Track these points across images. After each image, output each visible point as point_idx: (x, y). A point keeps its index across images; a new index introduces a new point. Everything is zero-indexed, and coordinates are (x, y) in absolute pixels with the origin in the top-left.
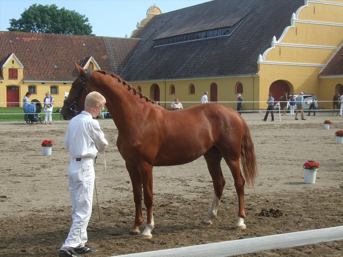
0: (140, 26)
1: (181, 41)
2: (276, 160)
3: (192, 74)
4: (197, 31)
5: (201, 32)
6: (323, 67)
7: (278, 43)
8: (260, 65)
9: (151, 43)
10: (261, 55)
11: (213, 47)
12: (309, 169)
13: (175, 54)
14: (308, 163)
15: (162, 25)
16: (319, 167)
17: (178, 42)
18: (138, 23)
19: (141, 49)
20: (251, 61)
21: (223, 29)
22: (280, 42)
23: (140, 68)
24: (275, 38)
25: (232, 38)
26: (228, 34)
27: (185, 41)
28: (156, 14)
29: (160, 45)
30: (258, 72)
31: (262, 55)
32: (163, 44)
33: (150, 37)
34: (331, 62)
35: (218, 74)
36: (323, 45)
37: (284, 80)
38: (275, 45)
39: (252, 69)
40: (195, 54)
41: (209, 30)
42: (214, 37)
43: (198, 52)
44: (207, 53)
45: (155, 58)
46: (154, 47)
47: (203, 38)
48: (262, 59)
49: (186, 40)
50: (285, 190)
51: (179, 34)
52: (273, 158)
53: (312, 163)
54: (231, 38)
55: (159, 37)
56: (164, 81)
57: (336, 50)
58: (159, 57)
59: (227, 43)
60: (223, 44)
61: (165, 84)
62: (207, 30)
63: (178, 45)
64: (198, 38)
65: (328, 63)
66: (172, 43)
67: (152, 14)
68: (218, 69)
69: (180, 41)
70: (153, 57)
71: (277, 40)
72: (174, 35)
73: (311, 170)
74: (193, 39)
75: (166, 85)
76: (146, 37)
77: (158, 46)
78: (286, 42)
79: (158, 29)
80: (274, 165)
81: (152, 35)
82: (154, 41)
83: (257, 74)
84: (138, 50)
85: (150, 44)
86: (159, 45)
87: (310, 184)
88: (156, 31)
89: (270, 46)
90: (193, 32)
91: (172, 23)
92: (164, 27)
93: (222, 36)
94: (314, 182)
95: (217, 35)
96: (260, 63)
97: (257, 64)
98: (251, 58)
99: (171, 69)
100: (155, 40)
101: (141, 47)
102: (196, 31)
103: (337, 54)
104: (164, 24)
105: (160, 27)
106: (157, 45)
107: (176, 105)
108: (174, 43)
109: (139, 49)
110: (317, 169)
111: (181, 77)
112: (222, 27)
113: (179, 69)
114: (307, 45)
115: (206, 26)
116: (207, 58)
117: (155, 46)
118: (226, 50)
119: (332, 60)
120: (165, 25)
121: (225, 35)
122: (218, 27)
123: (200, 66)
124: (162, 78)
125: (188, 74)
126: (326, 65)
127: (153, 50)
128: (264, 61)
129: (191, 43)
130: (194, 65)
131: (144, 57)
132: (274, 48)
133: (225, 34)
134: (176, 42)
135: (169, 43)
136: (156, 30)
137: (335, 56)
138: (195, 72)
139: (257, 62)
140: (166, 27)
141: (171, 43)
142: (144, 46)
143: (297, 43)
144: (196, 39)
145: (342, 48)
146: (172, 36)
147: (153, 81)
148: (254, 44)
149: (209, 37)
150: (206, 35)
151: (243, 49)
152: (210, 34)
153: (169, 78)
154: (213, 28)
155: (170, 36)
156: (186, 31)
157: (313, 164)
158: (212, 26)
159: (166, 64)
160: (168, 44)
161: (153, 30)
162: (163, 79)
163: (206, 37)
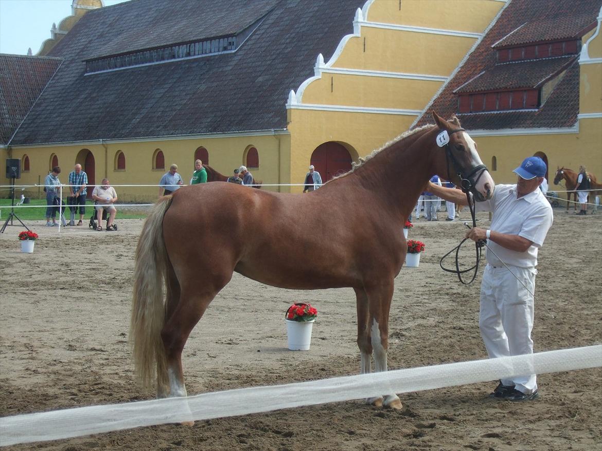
0: (57, 31)
1: (140, 64)
2: (260, 302)
3: (159, 129)
4: (171, 43)
5: (179, 44)
6: (417, 116)
7: (329, 68)
8: (292, 111)
9: (80, 67)
10: (292, 92)
11: (201, 75)
12: (296, 320)
13: (126, 90)
14: (295, 308)
15: (101, 31)
16: (316, 316)
17: (133, 65)
18: (54, 26)
19: (58, 79)
20: (276, 103)
21: (221, 40)
22: (332, 66)
23: (57, 117)
24: (321, 57)
25: (240, 57)
26: (231, 50)
27: (146, 63)
28: (91, 7)
29: (98, 70)
30: (289, 127)
31: (296, 92)
32: (104, 70)
33: (78, 54)
34: (432, 105)
35: (210, 129)
36: (417, 72)
37: (340, 142)
38: (321, 71)
39: (277, 119)
40: (166, 90)
41: (195, 42)
42: (204, 56)
43: (171, 85)
44: (189, 88)
45: (85, 98)
46: (85, 75)
47: (183, 57)
48: (295, 99)
49: (150, 62)
50: (238, 366)
51: (135, 49)
52: (255, 298)
53: (304, 308)
54: (236, 58)
55: (94, 55)
56: (103, 144)
57: (444, 82)
58: (94, 95)
59: (230, 68)
60: (221, 70)
61: (105, 149)
62: (191, 42)
63: (132, 72)
64: (174, 57)
65: (427, 108)
66: (122, 66)
67: (82, 7)
68: (209, 120)
69: (136, 64)
70: (83, 96)
71: (326, 61)
72: (125, 51)
73: (300, 321)
74: (163, 59)
75: (106, 152)
76: (70, 55)
77: (93, 73)
78: (343, 67)
79: (96, 38)
80: (247, 313)
81: (82, 50)
82: (85, 63)
83: (285, 129)
84: (54, 81)
85: (77, 69)
86: (95, 72)
87: (299, 350)
88: (90, 42)
89: (312, 74)
90: (162, 44)
91: (121, 27)
92: (107, 35)
93: (220, 53)
94: (308, 348)
95: (211, 52)
96: (292, 107)
97: (286, 110)
98: (276, 98)
99: (117, 120)
100: (87, 61)
101: (60, 74)
102: (168, 43)
103: (444, 91)
104: (107, 29)
105: (99, 34)
106: (92, 71)
107: (102, 191)
108: (126, 66)
109: (56, 78)
110: (313, 321)
111: (137, 135)
112: (221, 34)
113: (134, 120)
114: (385, 72)
115: (189, 33)
116: (188, 97)
117: (87, 72)
118: (226, 82)
119: (435, 101)
120: (109, 30)
121: (226, 52)
122: (212, 36)
123: (174, 113)
124: (99, 137)
125: (151, 130)
126: (424, 111)
127: (83, 81)
128: (300, 104)
129: (159, 66)
130: (163, 111)
131: (65, 95)
132: (320, 77)
133: (225, 49)
134: (130, 65)
135: (116, 67)
136: (92, 40)
137: (441, 94)
138: (165, 125)
139: (286, 105)
140: (110, 35)
141: (120, 67)
142: (65, 73)
143: (365, 68)
144: (168, 59)
145: (454, 79)
146: (122, 52)
147: (82, 144)
148: (281, 70)
149: (194, 55)
150: (188, 51)
151: (260, 79)
152: (197, 49)
153: (114, 137)
154: (202, 38)
155: (117, 53)
156: (148, 43)
157: (304, 310)
158: (201, 32)
159: (108, 110)
160: (114, 68)
161: (84, 41)
162: (101, 140)
163: (188, 54)
